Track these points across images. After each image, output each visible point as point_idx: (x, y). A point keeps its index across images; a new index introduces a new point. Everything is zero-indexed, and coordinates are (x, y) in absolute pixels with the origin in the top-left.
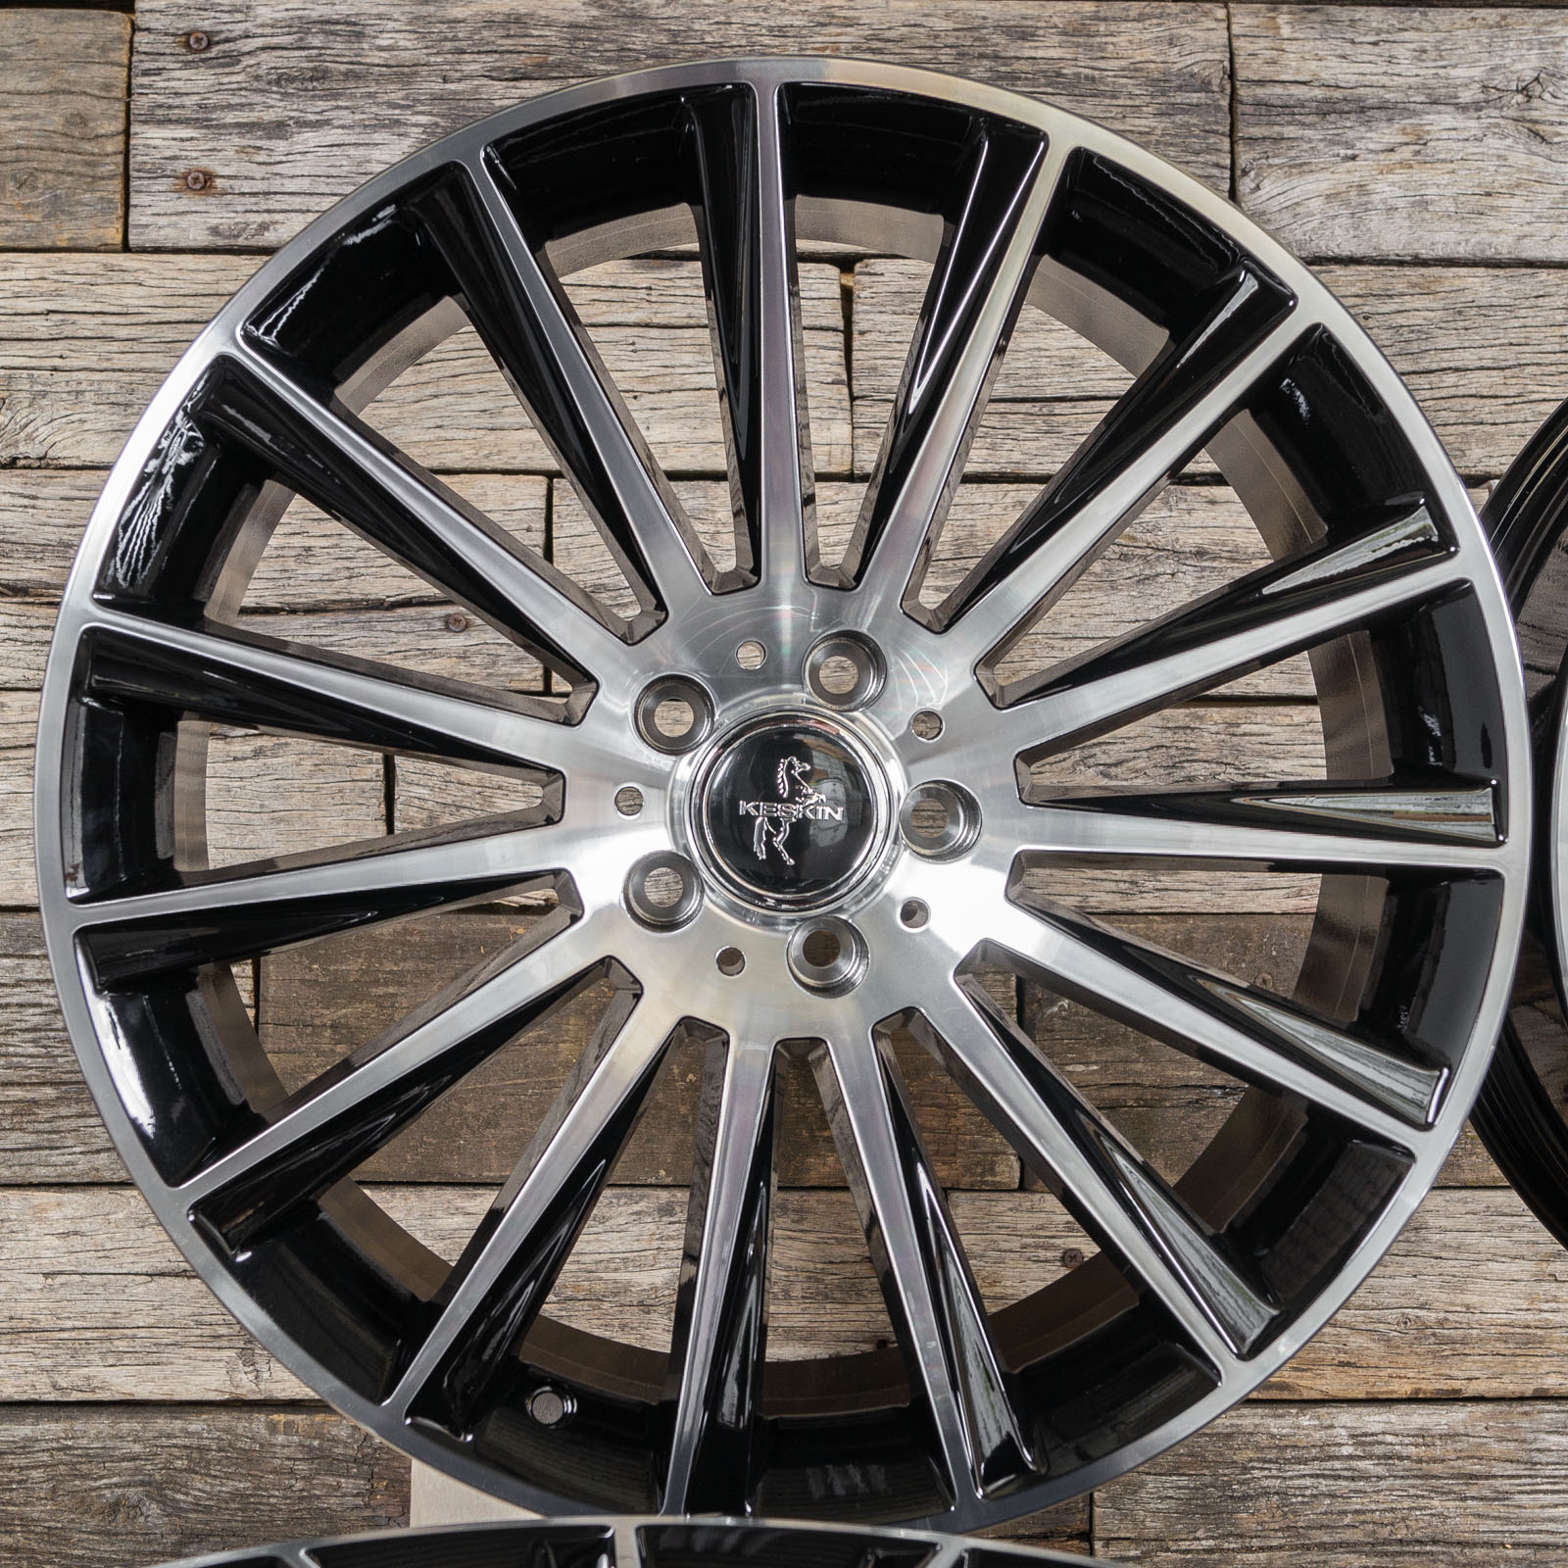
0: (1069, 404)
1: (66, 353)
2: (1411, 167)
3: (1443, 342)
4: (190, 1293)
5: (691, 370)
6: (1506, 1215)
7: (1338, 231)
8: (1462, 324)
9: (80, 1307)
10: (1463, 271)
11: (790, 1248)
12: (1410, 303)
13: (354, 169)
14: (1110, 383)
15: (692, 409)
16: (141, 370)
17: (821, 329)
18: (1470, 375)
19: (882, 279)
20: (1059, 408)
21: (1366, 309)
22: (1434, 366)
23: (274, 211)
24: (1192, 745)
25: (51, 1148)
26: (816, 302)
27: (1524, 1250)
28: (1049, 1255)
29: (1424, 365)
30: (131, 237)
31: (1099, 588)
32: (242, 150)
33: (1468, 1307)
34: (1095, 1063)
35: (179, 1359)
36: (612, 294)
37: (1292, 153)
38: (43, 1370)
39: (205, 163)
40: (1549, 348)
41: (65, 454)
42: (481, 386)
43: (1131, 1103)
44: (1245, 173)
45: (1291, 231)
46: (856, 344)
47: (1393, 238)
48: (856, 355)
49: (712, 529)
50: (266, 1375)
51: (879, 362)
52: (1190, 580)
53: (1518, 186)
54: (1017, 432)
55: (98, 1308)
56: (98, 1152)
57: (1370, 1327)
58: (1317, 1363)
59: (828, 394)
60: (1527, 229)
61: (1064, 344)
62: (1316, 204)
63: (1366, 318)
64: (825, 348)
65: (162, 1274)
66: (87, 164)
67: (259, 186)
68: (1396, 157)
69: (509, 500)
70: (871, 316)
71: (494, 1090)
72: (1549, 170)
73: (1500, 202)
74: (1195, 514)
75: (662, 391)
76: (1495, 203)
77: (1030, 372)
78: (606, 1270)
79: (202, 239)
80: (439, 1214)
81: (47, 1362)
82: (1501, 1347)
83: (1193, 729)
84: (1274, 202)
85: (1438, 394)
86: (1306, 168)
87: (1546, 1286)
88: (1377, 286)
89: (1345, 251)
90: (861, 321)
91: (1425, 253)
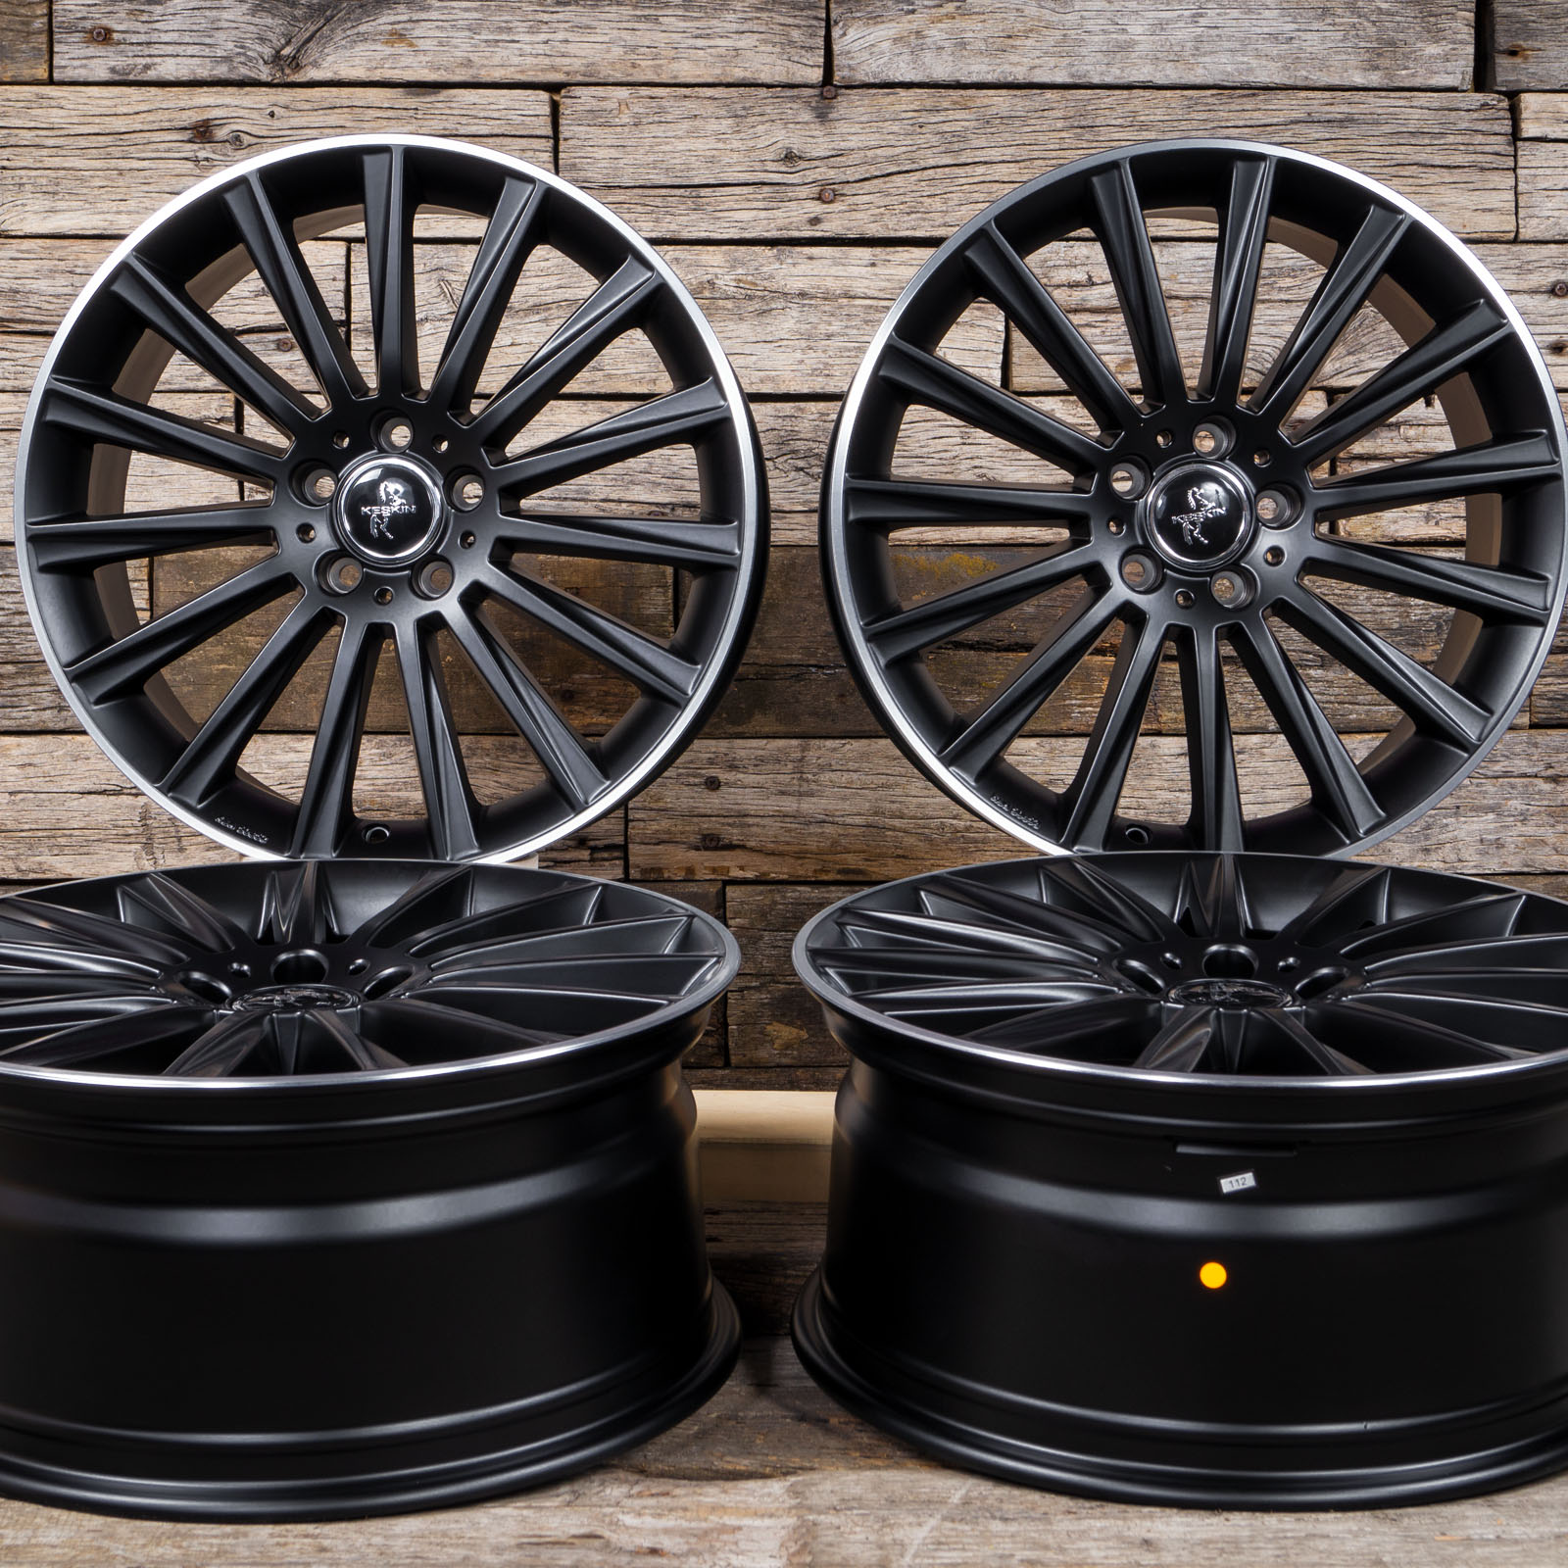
0: (711, 190)
1: (12, 157)
2: (954, 18)
3: (976, 143)
4: (109, 806)
7: (902, 65)
8: (989, 130)
9: (34, 815)
10: (991, 92)
11: (518, 775)
12: (951, 115)
13: (209, 26)
14: (740, 174)
16: (64, 169)
17: (537, 137)
18: (995, 166)
19: (579, 101)
20: (703, 192)
21: (921, 120)
22: (970, 160)
23: (154, 56)
24: (796, 429)
25: (12, 707)
26: (532, 118)
28: (697, 780)
29: (962, 160)
30: (55, 75)
31: (731, 320)
32: (131, 12)
35: (102, 850)
36: (390, 114)
37: (870, 9)
38: (9, 858)
39: (105, 22)
40: (1052, 147)
41: (12, 228)
43: (751, 676)
44: (836, 23)
45: (869, 65)
46: (561, 148)
47: (941, 71)
48: (561, 155)
50: (161, 862)
51: (577, 160)
52: (795, 314)
53: (1031, 31)
54: (674, 210)
55: (45, 816)
56: (44, 709)
57: (919, 831)
58: (882, 856)
60: (1037, 61)
61: (708, 147)
62: (886, 45)
63: (921, 127)
64: (539, 151)
65: (90, 793)
66: (23, 23)
67: (143, 38)
68: (943, 11)
69: (320, 258)
70: (572, 128)
71: (314, 667)
72: (1054, 19)
73: (1018, 43)
74: (799, 267)
76: (1014, 43)
77: (683, 167)
78: (392, 790)
79: (103, 75)
80: (278, 752)
81: (12, 853)
83: (796, 417)
84: (856, 44)
85: (971, 180)
86: (879, 19)
88: (929, 104)
89: (908, 78)
90: (565, 131)
91: (964, 79)
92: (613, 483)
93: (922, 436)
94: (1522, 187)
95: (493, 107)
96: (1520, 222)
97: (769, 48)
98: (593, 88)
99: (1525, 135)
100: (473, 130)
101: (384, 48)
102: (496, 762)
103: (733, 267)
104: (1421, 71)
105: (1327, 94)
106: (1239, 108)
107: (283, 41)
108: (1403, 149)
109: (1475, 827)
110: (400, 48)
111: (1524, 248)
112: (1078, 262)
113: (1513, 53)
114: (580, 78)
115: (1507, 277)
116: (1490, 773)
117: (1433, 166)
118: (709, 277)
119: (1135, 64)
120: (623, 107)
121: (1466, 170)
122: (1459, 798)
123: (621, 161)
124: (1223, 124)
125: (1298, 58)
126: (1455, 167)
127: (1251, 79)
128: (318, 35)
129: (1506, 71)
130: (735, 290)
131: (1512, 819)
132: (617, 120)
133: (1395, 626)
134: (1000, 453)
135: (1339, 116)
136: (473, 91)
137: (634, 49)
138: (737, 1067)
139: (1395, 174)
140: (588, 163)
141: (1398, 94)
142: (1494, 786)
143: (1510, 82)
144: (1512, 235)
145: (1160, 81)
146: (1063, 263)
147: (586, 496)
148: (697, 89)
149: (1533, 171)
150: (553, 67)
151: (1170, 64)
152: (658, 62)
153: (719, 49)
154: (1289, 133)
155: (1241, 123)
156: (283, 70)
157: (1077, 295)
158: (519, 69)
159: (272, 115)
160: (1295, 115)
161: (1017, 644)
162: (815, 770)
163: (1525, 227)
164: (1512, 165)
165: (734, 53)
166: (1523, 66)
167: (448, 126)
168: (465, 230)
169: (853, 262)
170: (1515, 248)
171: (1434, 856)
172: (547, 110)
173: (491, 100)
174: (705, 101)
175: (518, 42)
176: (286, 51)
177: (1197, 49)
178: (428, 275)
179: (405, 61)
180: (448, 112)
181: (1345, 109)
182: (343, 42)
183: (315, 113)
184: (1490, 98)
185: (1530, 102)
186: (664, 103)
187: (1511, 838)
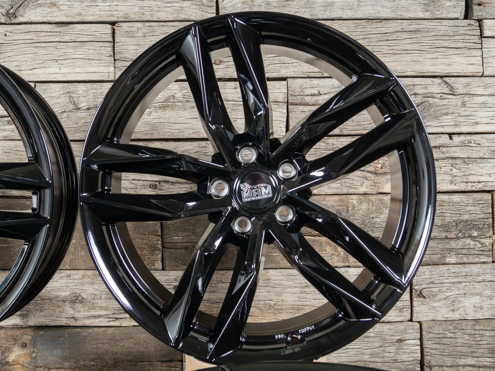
5: (71, 54)
6: (293, 276)
15: (72, 64)
17: (106, 42)
19: (122, 28)
24: (207, 151)
26: (105, 35)
27: (297, 285)
28: (170, 287)
31: (181, 110)
33: (282, 300)
34: (181, 236)
36: (50, 34)
42: (16, 59)
46: (115, 46)
48: (116, 49)
49: (78, 96)
51: (122, 50)
57: (256, 306)
59: (108, 59)
60: (297, 10)
62: (239, 5)
64: (107, 47)
70: (120, 38)
75: (63, 60)
76: (289, 3)
78: (53, 292)
82: (291, 311)
83: (207, 147)
87: (303, 295)
90: (117, 39)
94: (484, 55)
95: (89, 31)
96: (484, 68)
97: (195, 7)
98: (128, 23)
99: (485, 35)
100: (82, 39)
101: (48, 9)
102: (93, 281)
103: (182, 90)
104: (445, 12)
105: (409, 21)
106: (375, 27)
107: (10, 7)
108: (439, 41)
109: (472, 301)
110: (54, 9)
111: (486, 78)
112: (314, 86)
113: (480, 5)
114: (122, 19)
115: (480, 90)
116: (477, 281)
117: (450, 48)
118: (172, 94)
119: (335, 11)
120: (139, 30)
121: (463, 49)
122: (465, 290)
123: (139, 50)
124: (369, 33)
125: (397, 7)
126: (459, 48)
127: (380, 16)
128: (23, 5)
129: (477, 12)
130: (182, 98)
131: (486, 298)
132: (137, 35)
133: (440, 224)
135: (414, 29)
136: (82, 25)
137: (143, 8)
139: (436, 51)
140: (126, 51)
141: (436, 21)
142: (479, 285)
143: (479, 15)
144: (481, 74)
145: (345, 17)
146: (309, 87)
147: (126, 178)
148: (167, 23)
149: (489, 49)
150: (112, 15)
151: (348, 10)
152: (152, 13)
153: (175, 7)
154: (395, 36)
155: (376, 32)
156: (10, 18)
157: (314, 99)
158: (99, 16)
159: (6, 35)
160: (397, 29)
162: (215, 283)
163: (486, 71)
164: (481, 47)
165: (181, 9)
166: (484, 9)
167: (73, 38)
168: (79, 77)
169: (228, 87)
170: (482, 79)
171: (456, 313)
172: (110, 31)
173: (89, 28)
174: (170, 27)
175: (99, 6)
176: (11, 11)
177: (359, 4)
178: (65, 95)
179: (55, 14)
180: (72, 33)
181: (416, 26)
182: (32, 7)
183: (22, 34)
184: (472, 22)
185: (486, 23)
186: (155, 28)
187: (486, 305)
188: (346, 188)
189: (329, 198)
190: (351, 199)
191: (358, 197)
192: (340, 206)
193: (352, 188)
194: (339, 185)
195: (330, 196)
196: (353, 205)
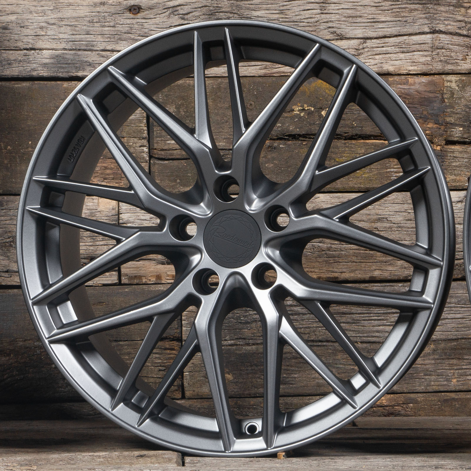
92: (109, 40)
93: (296, 9)
134: (344, 19)
138: (189, 399)
147: (92, 48)
161: (356, 135)
188: (440, 63)
189: (413, 79)
190: (448, 81)
191: (458, 78)
192: (430, 92)
193: (449, 63)
194: (429, 59)
195: (415, 77)
196: (451, 91)
